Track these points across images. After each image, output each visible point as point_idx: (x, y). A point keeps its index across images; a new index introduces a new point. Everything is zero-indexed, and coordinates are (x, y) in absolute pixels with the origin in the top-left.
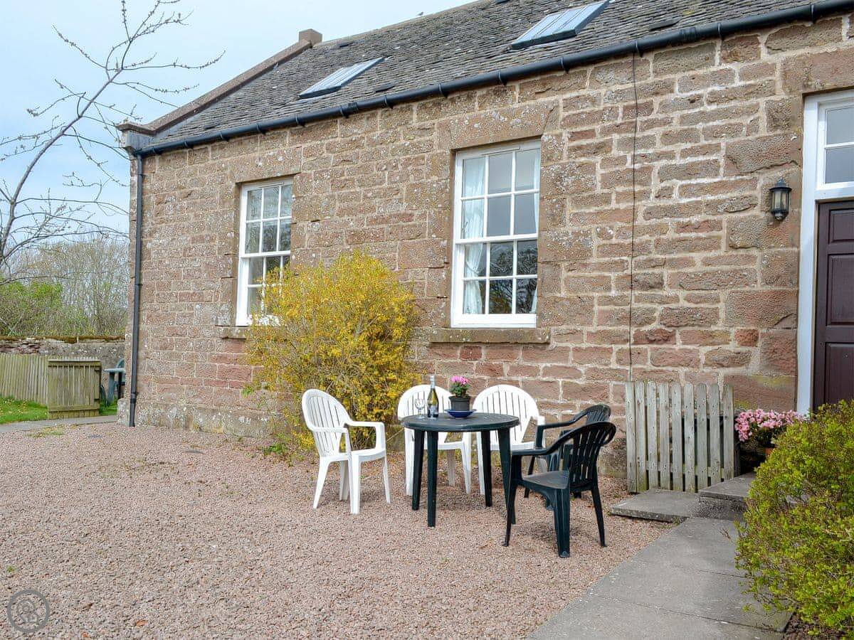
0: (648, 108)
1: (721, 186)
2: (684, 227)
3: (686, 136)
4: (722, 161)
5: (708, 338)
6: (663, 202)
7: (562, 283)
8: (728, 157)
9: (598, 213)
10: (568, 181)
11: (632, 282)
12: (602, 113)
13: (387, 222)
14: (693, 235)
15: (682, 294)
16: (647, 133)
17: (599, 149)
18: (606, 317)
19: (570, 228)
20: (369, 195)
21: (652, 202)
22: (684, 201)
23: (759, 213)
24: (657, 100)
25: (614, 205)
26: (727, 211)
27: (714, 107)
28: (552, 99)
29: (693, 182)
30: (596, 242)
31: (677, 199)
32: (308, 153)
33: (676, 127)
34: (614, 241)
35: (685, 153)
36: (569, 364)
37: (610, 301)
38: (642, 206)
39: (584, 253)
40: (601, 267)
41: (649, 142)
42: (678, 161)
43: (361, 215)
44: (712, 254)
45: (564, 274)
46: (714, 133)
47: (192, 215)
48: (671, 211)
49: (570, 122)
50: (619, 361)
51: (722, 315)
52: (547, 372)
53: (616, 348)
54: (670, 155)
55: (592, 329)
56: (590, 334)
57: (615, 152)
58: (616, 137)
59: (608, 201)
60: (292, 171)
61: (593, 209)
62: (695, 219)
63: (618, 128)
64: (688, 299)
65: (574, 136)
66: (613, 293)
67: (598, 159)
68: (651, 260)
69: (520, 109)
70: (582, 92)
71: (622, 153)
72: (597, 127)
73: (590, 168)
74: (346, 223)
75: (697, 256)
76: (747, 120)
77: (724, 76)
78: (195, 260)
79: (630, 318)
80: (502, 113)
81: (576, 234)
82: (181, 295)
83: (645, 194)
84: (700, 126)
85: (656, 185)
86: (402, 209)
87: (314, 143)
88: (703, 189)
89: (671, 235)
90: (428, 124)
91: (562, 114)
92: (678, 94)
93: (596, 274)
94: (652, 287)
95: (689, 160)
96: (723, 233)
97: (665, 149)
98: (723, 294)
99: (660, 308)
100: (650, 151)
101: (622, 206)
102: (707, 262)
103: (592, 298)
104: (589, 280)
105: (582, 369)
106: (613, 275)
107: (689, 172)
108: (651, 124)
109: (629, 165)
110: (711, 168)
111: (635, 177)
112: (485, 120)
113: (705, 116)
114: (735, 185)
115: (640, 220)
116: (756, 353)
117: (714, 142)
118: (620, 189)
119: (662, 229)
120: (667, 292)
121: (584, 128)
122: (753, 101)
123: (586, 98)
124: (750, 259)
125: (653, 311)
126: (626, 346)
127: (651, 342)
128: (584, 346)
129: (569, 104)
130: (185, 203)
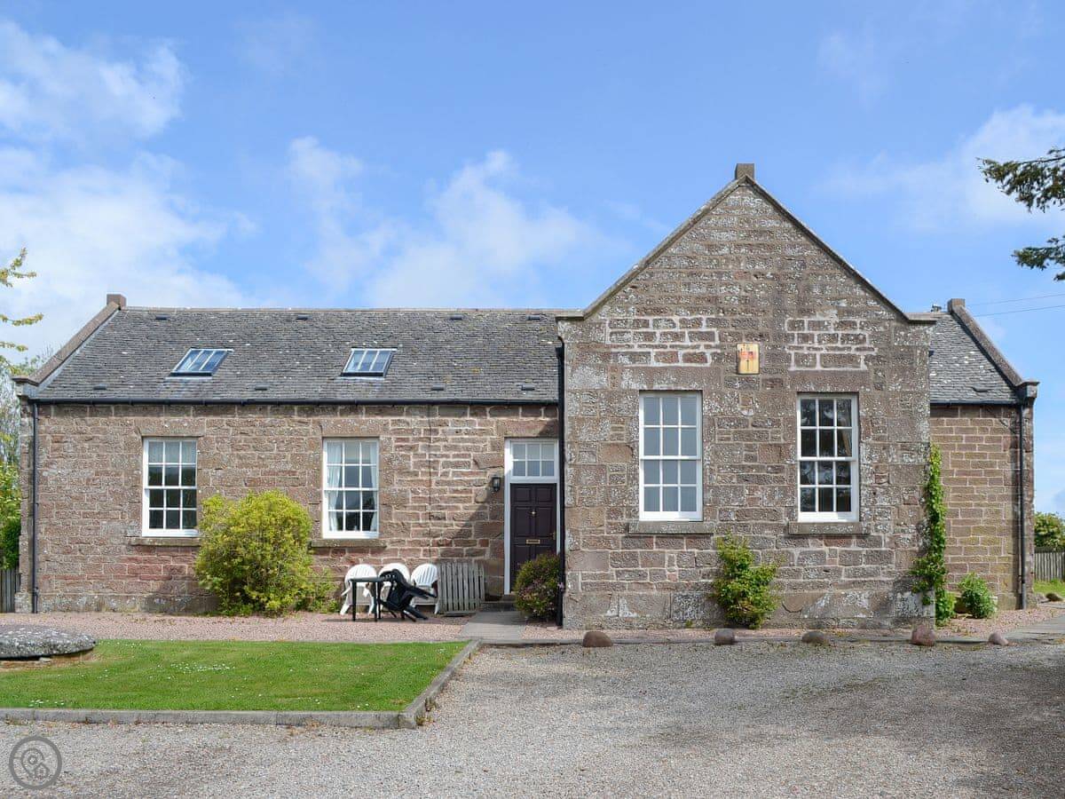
0: (436, 432)
1: (472, 473)
2: (456, 491)
3: (455, 448)
4: (472, 462)
5: (467, 543)
6: (445, 478)
8: (474, 461)
9: (412, 481)
10: (396, 463)
11: (431, 517)
12: (413, 430)
13: (277, 475)
14: (460, 495)
15: (454, 522)
16: (436, 444)
17: (411, 448)
18: (417, 533)
19: (397, 487)
20: (263, 457)
21: (439, 478)
22: (455, 479)
23: (488, 488)
24: (440, 429)
25: (420, 478)
26: (474, 485)
27: (467, 436)
28: (385, 418)
29: (459, 470)
30: (411, 496)
31: (450, 477)
32: (210, 424)
33: (450, 442)
34: (421, 495)
35: (455, 456)
37: (420, 525)
38: (434, 479)
39: (405, 500)
40: (415, 508)
41: (438, 449)
42: (451, 460)
43: (255, 469)
44: (468, 505)
45: (394, 511)
46: (468, 449)
47: (94, 455)
48: (448, 483)
49: (396, 432)
50: (424, 555)
51: (473, 533)
53: (423, 549)
54: (447, 456)
55: (410, 539)
56: (409, 542)
57: (420, 451)
58: (420, 443)
59: (417, 475)
60: (196, 434)
61: (409, 479)
62: (460, 488)
63: (421, 439)
64: (457, 525)
65: (398, 440)
66: (421, 521)
67: (411, 453)
68: (439, 506)
69: (366, 421)
70: (402, 418)
71: (424, 452)
72: (410, 437)
73: (407, 457)
74: (245, 473)
75: (461, 505)
76: (482, 445)
77: (471, 423)
78: (100, 488)
79: (429, 534)
80: (355, 420)
81: (401, 491)
83: (436, 474)
84: (461, 444)
85: (441, 470)
86: (289, 467)
87: (214, 418)
88: (463, 474)
89: (448, 494)
90: (305, 420)
91: (391, 428)
93: (411, 511)
94: (439, 519)
95: (456, 459)
96: (473, 495)
97: (444, 453)
99: (444, 529)
100: (438, 453)
101: (424, 478)
102: (465, 508)
103: (409, 524)
104: (407, 514)
106: (420, 513)
107: (457, 465)
108: (437, 440)
109: (427, 458)
110: (467, 465)
111: (430, 465)
112: (344, 424)
113: (463, 440)
114: (477, 474)
115: (433, 486)
116: (488, 549)
117: (468, 453)
118: (423, 470)
119: (444, 491)
120: (447, 521)
121: (403, 437)
122: (484, 437)
123: (404, 422)
124: (486, 508)
125: (441, 530)
126: (428, 548)
127: (441, 546)
128: (406, 548)
129: (394, 423)
130: (86, 445)
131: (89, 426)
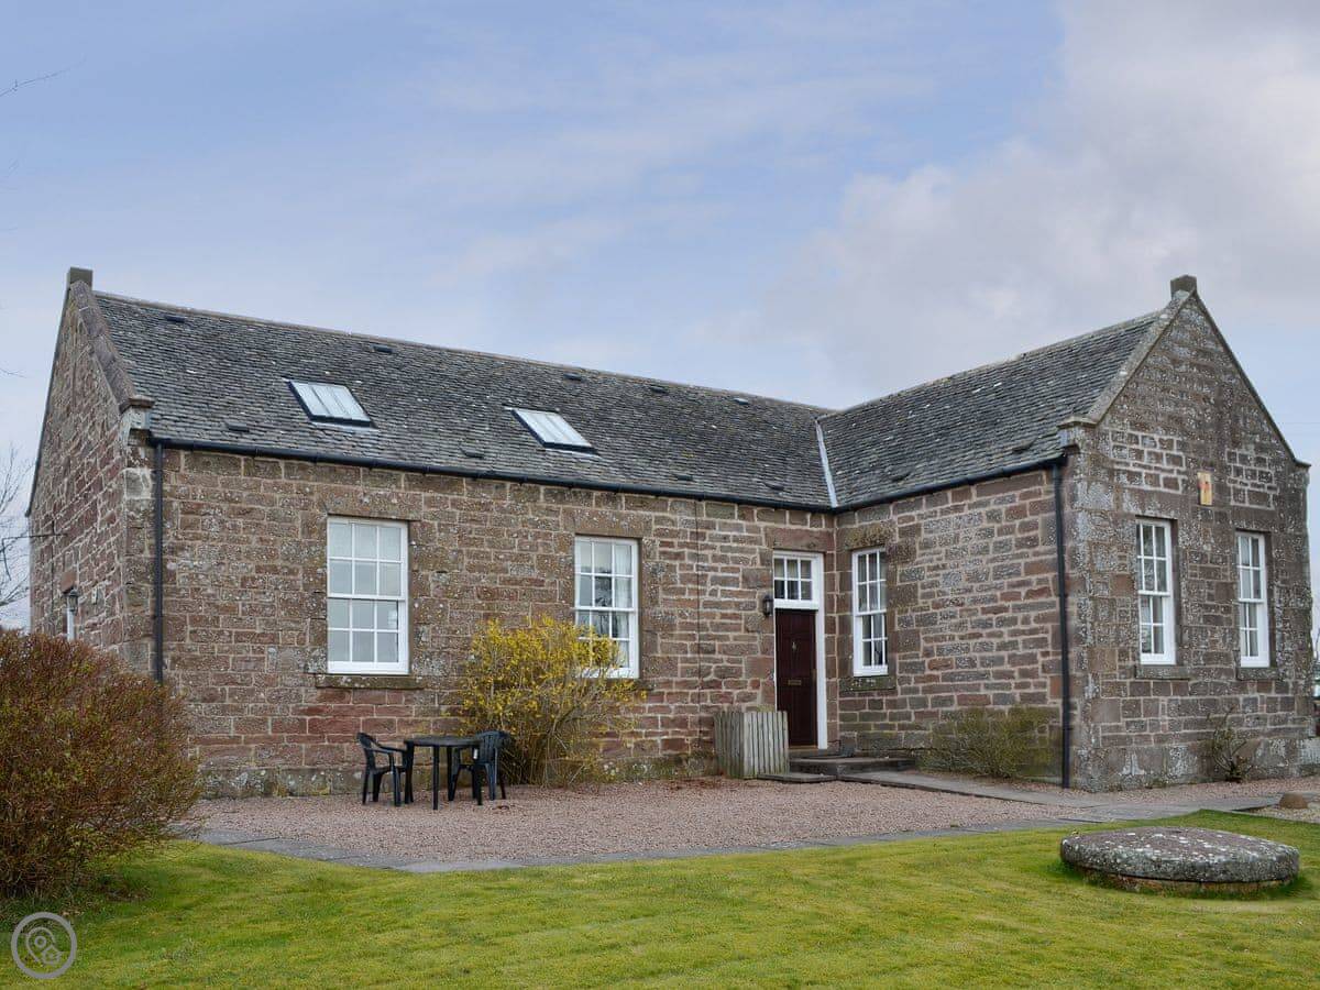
1: (740, 594)
2: (724, 616)
3: (723, 559)
4: (741, 579)
5: (737, 685)
6: (712, 599)
7: (659, 647)
8: (743, 577)
9: (679, 600)
10: (661, 575)
11: (699, 649)
13: (520, 584)
14: (729, 621)
15: (725, 657)
16: (703, 552)
17: (678, 556)
18: (685, 672)
19: (662, 608)
20: (502, 557)
21: (707, 597)
22: (723, 599)
23: (757, 612)
24: (708, 532)
25: (686, 597)
26: (744, 609)
27: (735, 545)
28: (647, 513)
29: (727, 588)
30: (678, 620)
31: (720, 598)
32: (429, 502)
33: (718, 552)
34: (688, 620)
35: (723, 570)
36: (664, 704)
37: (686, 660)
38: (703, 599)
39: (671, 626)
40: (681, 637)
41: (705, 559)
42: (720, 574)
43: (492, 574)
44: (736, 634)
45: (660, 640)
46: (736, 561)
47: (254, 539)
48: (717, 605)
49: (660, 534)
51: (744, 671)
52: (650, 710)
53: (691, 691)
54: (715, 569)
55: (679, 679)
56: (677, 683)
57: (687, 561)
58: (686, 550)
59: (683, 593)
60: (411, 517)
61: (674, 597)
62: (729, 611)
63: (686, 545)
64: (728, 661)
65: (663, 544)
66: (689, 655)
67: (677, 563)
68: (708, 635)
69: (628, 515)
70: (665, 514)
71: (690, 562)
72: (676, 541)
73: (671, 568)
74: (479, 580)
75: (731, 634)
76: (752, 556)
77: (738, 528)
78: (264, 593)
79: (699, 673)
80: (614, 514)
81: (667, 613)
82: (238, 634)
83: (704, 592)
84: (729, 554)
85: (709, 588)
86: (535, 574)
87: (436, 494)
88: (732, 594)
89: (718, 620)
90: (555, 506)
91: (654, 526)
92: (717, 532)
93: (678, 642)
94: (709, 653)
95: (725, 574)
96: (743, 622)
97: (714, 564)
98: (744, 658)
99: (714, 666)
100: (706, 564)
101: (692, 598)
102: (735, 639)
103: (676, 658)
104: (674, 646)
105: (672, 707)
106: (688, 643)
107: (724, 582)
108: (704, 547)
109: (695, 571)
110: (735, 582)
111: (697, 579)
112: (602, 516)
113: (730, 549)
114: (747, 594)
116: (759, 692)
117: (737, 566)
118: (690, 586)
119: (712, 616)
120: (717, 656)
121: (669, 540)
122: (753, 546)
123: (669, 520)
124: (754, 638)
125: (710, 667)
126: (697, 691)
127: (711, 688)
128: (674, 690)
129: (659, 520)
130: (240, 522)
131: (245, 489)
